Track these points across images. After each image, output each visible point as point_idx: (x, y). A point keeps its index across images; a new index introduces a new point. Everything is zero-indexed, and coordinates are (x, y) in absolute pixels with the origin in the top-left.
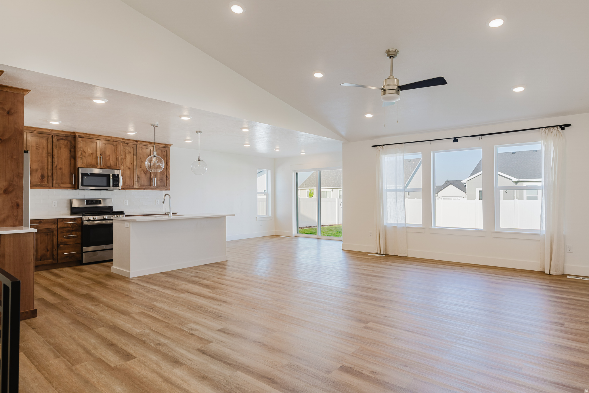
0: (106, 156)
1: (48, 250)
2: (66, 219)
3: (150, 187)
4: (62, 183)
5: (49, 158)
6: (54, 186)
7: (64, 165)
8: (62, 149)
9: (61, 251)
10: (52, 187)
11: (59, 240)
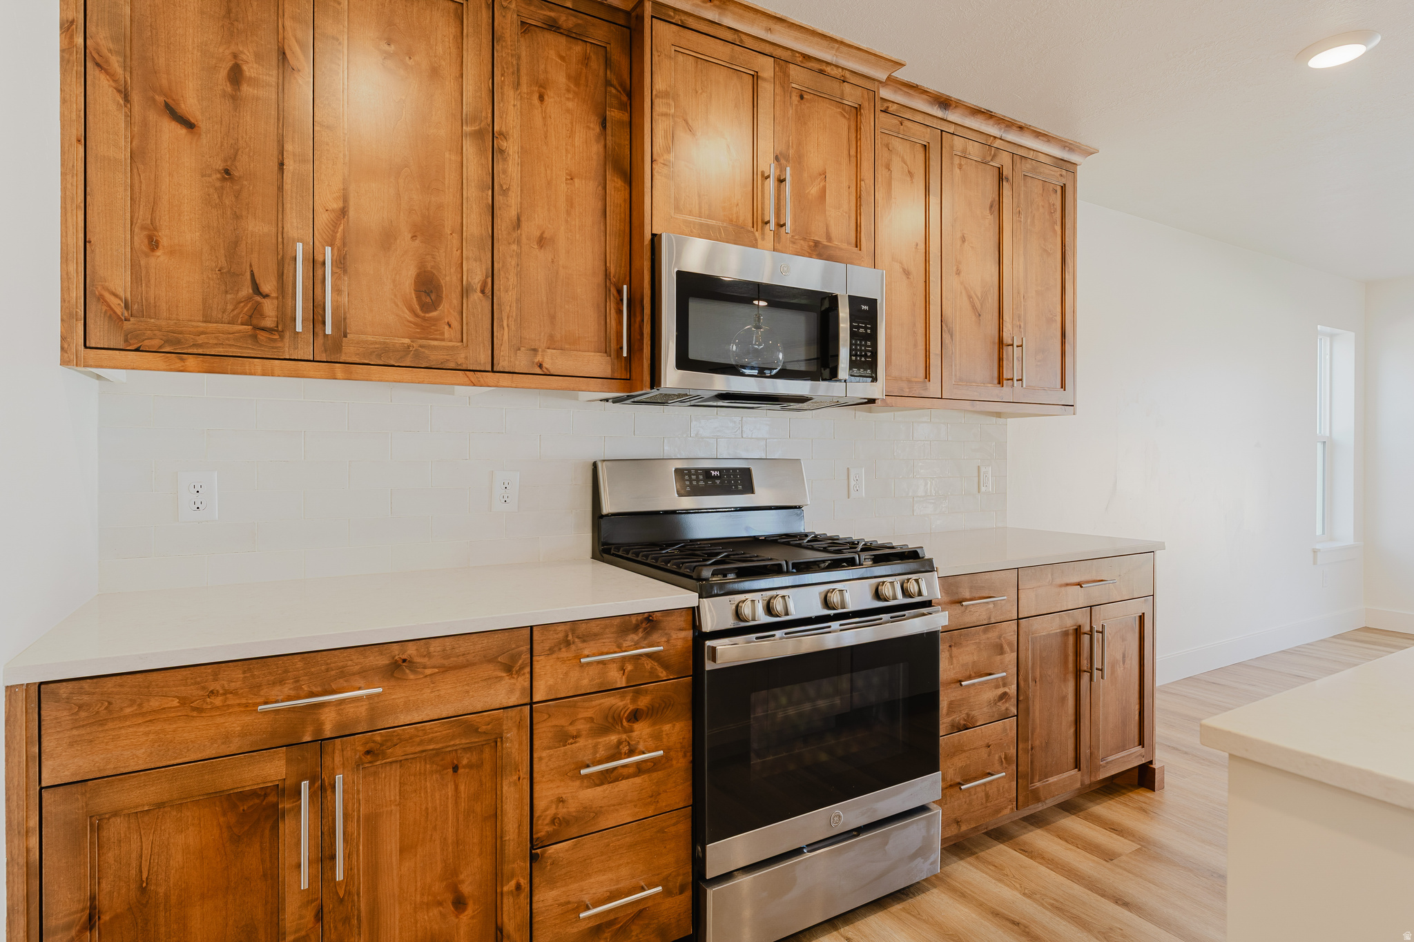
0: (805, 175)
1: (459, 903)
2: (595, 628)
3: (996, 391)
4: (552, 344)
5: (469, 148)
6: (502, 364)
7: (568, 213)
8: (550, 99)
9: (554, 893)
10: (493, 371)
11: (540, 805)
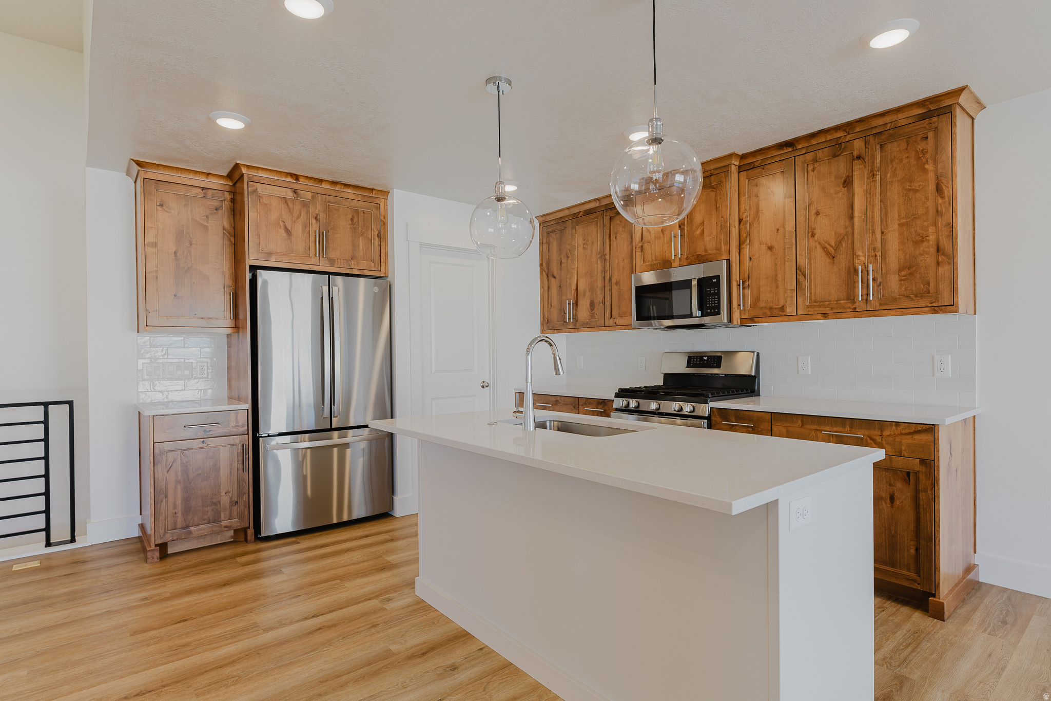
0: (694, 227)
3: (849, 305)
4: (620, 316)
5: (599, 262)
6: (607, 323)
7: (623, 272)
8: (618, 236)
10: (605, 326)
